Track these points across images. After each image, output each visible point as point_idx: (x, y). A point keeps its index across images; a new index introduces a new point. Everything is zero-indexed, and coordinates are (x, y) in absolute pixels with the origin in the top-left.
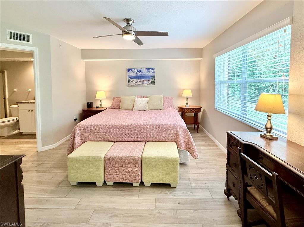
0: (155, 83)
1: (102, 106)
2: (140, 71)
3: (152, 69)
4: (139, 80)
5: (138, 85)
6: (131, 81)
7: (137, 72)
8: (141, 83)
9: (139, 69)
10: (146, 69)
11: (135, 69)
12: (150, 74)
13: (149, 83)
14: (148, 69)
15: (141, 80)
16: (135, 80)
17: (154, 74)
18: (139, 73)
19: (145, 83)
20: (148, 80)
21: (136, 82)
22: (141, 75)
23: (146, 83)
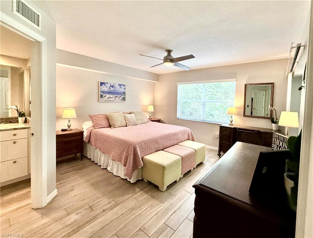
0: (126, 99)
3: (123, 85)
4: (111, 96)
5: (110, 101)
6: (104, 96)
8: (113, 99)
9: (112, 84)
10: (119, 85)
11: (108, 83)
12: (122, 90)
13: (120, 100)
15: (114, 96)
16: (108, 96)
17: (125, 90)
18: (111, 88)
20: (120, 96)
21: (109, 98)
22: (114, 90)
23: (118, 98)
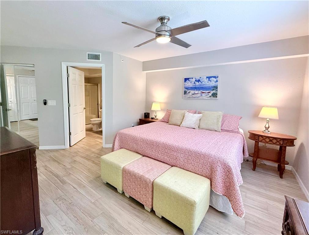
0: (218, 96)
1: (157, 117)
2: (199, 81)
3: (215, 77)
4: (196, 92)
5: (195, 97)
6: (188, 92)
7: (195, 82)
8: (199, 95)
9: (198, 78)
10: (207, 77)
11: (192, 78)
12: (212, 83)
13: (209, 96)
14: (209, 78)
15: (200, 92)
16: (192, 92)
17: (216, 84)
18: (197, 83)
19: (203, 95)
20: (208, 91)
21: (193, 94)
22: (200, 85)
23: (206, 95)
